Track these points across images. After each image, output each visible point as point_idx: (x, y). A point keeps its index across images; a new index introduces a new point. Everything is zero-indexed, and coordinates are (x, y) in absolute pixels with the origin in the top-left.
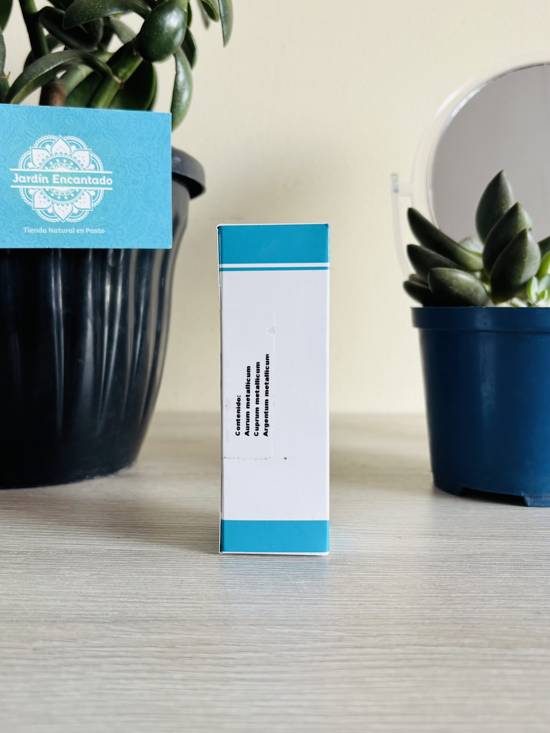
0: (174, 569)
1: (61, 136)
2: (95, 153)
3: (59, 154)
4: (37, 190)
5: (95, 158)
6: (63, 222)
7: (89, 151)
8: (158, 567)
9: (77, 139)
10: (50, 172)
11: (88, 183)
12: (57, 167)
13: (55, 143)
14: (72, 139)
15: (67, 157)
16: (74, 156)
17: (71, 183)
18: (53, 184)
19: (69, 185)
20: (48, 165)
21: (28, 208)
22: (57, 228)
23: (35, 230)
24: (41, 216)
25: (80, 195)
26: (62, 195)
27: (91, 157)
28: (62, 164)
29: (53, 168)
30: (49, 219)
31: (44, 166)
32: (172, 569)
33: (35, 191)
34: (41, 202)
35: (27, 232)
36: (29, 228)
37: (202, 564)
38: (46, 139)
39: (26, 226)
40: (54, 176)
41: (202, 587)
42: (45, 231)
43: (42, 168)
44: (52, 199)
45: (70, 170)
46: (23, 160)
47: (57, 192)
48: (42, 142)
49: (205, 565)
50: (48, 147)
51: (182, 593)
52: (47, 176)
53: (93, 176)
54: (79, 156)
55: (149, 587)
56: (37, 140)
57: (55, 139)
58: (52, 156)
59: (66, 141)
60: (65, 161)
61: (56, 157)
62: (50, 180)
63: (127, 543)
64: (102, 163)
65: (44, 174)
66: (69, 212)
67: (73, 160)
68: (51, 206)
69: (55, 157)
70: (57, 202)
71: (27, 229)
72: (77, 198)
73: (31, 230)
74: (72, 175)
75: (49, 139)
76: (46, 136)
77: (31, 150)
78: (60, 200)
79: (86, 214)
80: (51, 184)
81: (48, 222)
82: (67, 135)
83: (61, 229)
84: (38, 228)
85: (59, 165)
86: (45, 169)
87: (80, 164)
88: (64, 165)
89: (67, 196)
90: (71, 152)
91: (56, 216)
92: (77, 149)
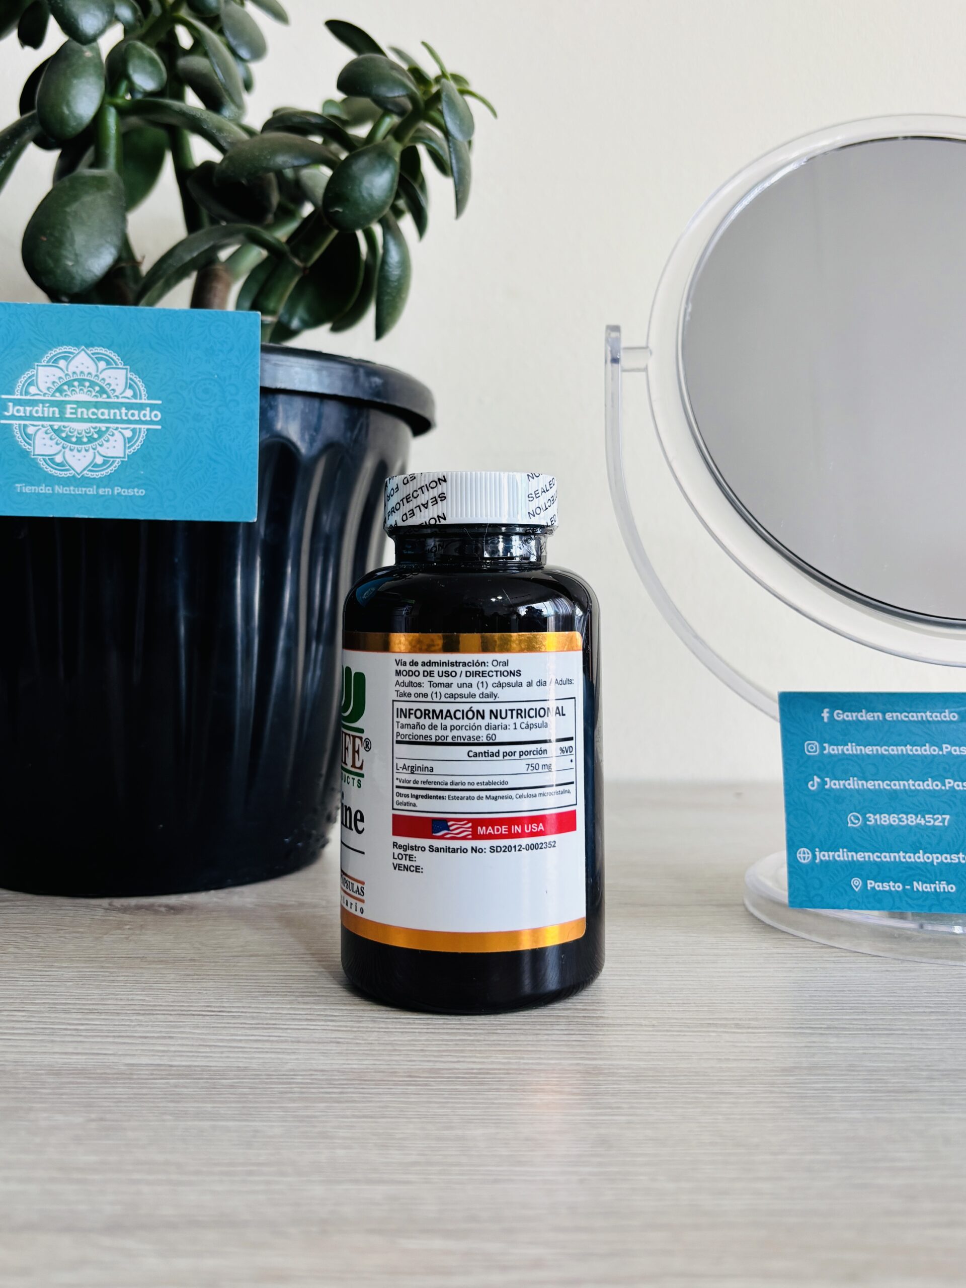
1: (83, 347)
2: (134, 373)
3: (78, 374)
4: (40, 427)
5: (136, 379)
6: (79, 477)
7: (126, 369)
9: (109, 351)
10: (63, 401)
11: (121, 419)
12: (73, 392)
13: (73, 358)
14: (101, 352)
15: (90, 378)
16: (101, 377)
17: (95, 417)
18: (66, 418)
19: (89, 420)
20: (60, 390)
21: (24, 454)
22: (69, 486)
23: (33, 488)
24: (45, 467)
25: (107, 435)
26: (79, 436)
27: (129, 379)
28: (81, 390)
29: (69, 395)
30: (56, 471)
31: (55, 392)
33: (36, 428)
34: (45, 445)
35: (21, 491)
36: (24, 485)
38: (61, 351)
39: (19, 482)
40: (69, 406)
42: (48, 490)
43: (51, 394)
44: (63, 442)
45: (95, 398)
46: (23, 382)
47: (72, 431)
48: (54, 356)
50: (62, 363)
52: (57, 407)
53: (129, 407)
54: (110, 377)
56: (47, 353)
57: (74, 351)
58: (68, 377)
59: (91, 355)
60: (87, 384)
61: (74, 378)
62: (62, 413)
64: (145, 388)
65: (53, 404)
66: (89, 462)
67: (100, 383)
68: (60, 451)
69: (72, 378)
70: (70, 447)
71: (20, 487)
72: (102, 440)
73: (28, 487)
74: (97, 405)
75: (65, 352)
77: (35, 368)
78: (76, 443)
79: (116, 465)
80: (62, 418)
81: (54, 476)
82: (93, 346)
83: (75, 487)
84: (39, 485)
85: (78, 390)
86: (55, 396)
87: (110, 389)
88: (85, 390)
89: (86, 437)
90: (97, 371)
91: (68, 467)
92: (109, 367)
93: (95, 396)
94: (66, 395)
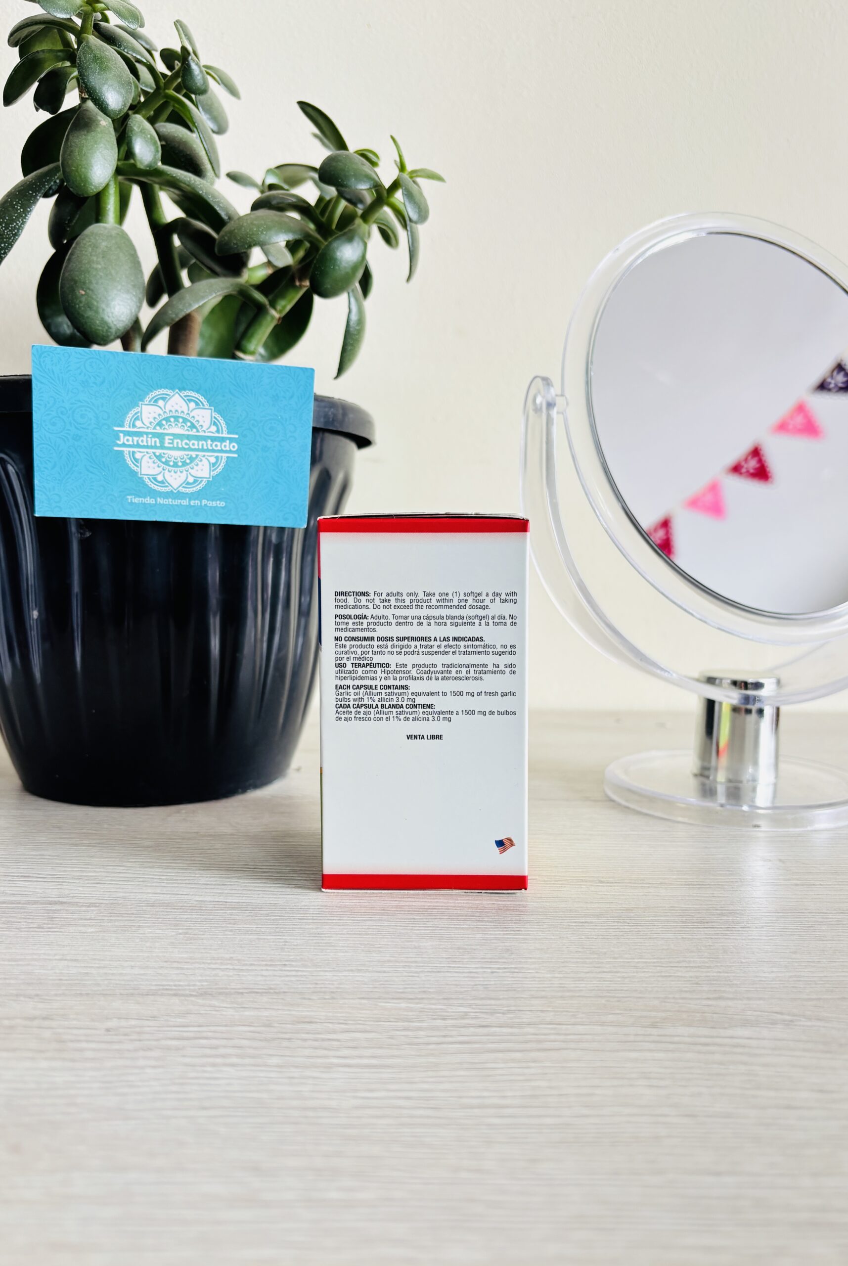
0: (277, 927)
1: (177, 390)
2: (217, 413)
3: (174, 412)
4: (145, 453)
5: (218, 418)
6: (175, 492)
7: (211, 409)
8: (258, 925)
9: (197, 395)
10: (163, 433)
11: (208, 448)
12: (170, 427)
13: (169, 399)
14: (191, 394)
15: (183, 416)
16: (192, 415)
17: (187, 447)
18: (165, 447)
19: (183, 449)
20: (160, 424)
21: (133, 474)
22: (167, 498)
23: (141, 499)
24: (149, 483)
25: (197, 461)
26: (175, 460)
27: (213, 417)
28: (176, 424)
29: (166, 429)
30: (158, 487)
31: (155, 426)
32: (275, 926)
33: (142, 454)
34: (149, 467)
35: (131, 501)
36: (133, 497)
37: (311, 921)
38: (159, 393)
39: (129, 495)
40: (167, 437)
41: (308, 950)
42: (152, 501)
43: (153, 427)
44: (163, 465)
45: (187, 431)
46: (130, 417)
47: (170, 457)
48: (155, 396)
49: (315, 921)
50: (161, 403)
51: (283, 958)
52: (158, 438)
53: (214, 439)
54: (198, 415)
55: (245, 950)
56: (149, 394)
57: (170, 394)
58: (165, 414)
59: (184, 397)
60: (181, 420)
61: (171, 415)
62: (162, 442)
63: (221, 892)
64: (226, 425)
65: (155, 435)
66: (183, 481)
67: (191, 420)
68: (160, 473)
69: (169, 415)
70: (169, 469)
71: (131, 498)
72: (193, 464)
73: (136, 499)
74: (189, 437)
75: (163, 394)
76: (160, 390)
77: (140, 406)
78: (173, 466)
79: (204, 483)
80: (162, 447)
81: (156, 491)
82: (185, 389)
83: (173, 499)
84: (145, 497)
85: (173, 425)
86: (156, 429)
87: (199, 425)
88: (179, 425)
89: (181, 461)
90: (189, 410)
91: (167, 484)
92: (197, 407)
93: (188, 430)
94: (164, 429)
